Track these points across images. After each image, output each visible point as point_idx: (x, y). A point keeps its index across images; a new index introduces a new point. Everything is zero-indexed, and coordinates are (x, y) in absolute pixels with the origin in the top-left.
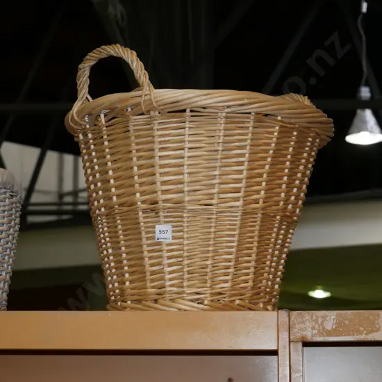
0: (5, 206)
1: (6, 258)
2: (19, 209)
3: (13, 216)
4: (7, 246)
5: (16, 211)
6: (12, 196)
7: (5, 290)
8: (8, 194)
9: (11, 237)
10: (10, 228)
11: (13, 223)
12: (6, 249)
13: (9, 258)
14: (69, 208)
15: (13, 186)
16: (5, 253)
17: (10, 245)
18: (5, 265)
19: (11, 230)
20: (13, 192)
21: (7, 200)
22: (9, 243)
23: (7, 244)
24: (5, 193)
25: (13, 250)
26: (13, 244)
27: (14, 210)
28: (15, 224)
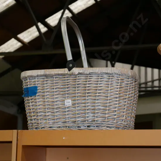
0: (133, 86)
1: (134, 107)
2: (138, 87)
3: (136, 90)
4: (134, 102)
5: (137, 88)
6: (135, 81)
7: (133, 121)
8: (134, 81)
9: (135, 99)
10: (135, 95)
11: (136, 93)
12: (134, 104)
13: (135, 108)
14: (144, 89)
15: (136, 77)
16: (133, 106)
17: (135, 102)
18: (133, 111)
19: (136, 96)
20: (135, 80)
21: (134, 83)
22: (135, 101)
23: (134, 101)
24: (133, 80)
25: (136, 104)
26: (136, 102)
27: (136, 87)
28: (137, 93)
